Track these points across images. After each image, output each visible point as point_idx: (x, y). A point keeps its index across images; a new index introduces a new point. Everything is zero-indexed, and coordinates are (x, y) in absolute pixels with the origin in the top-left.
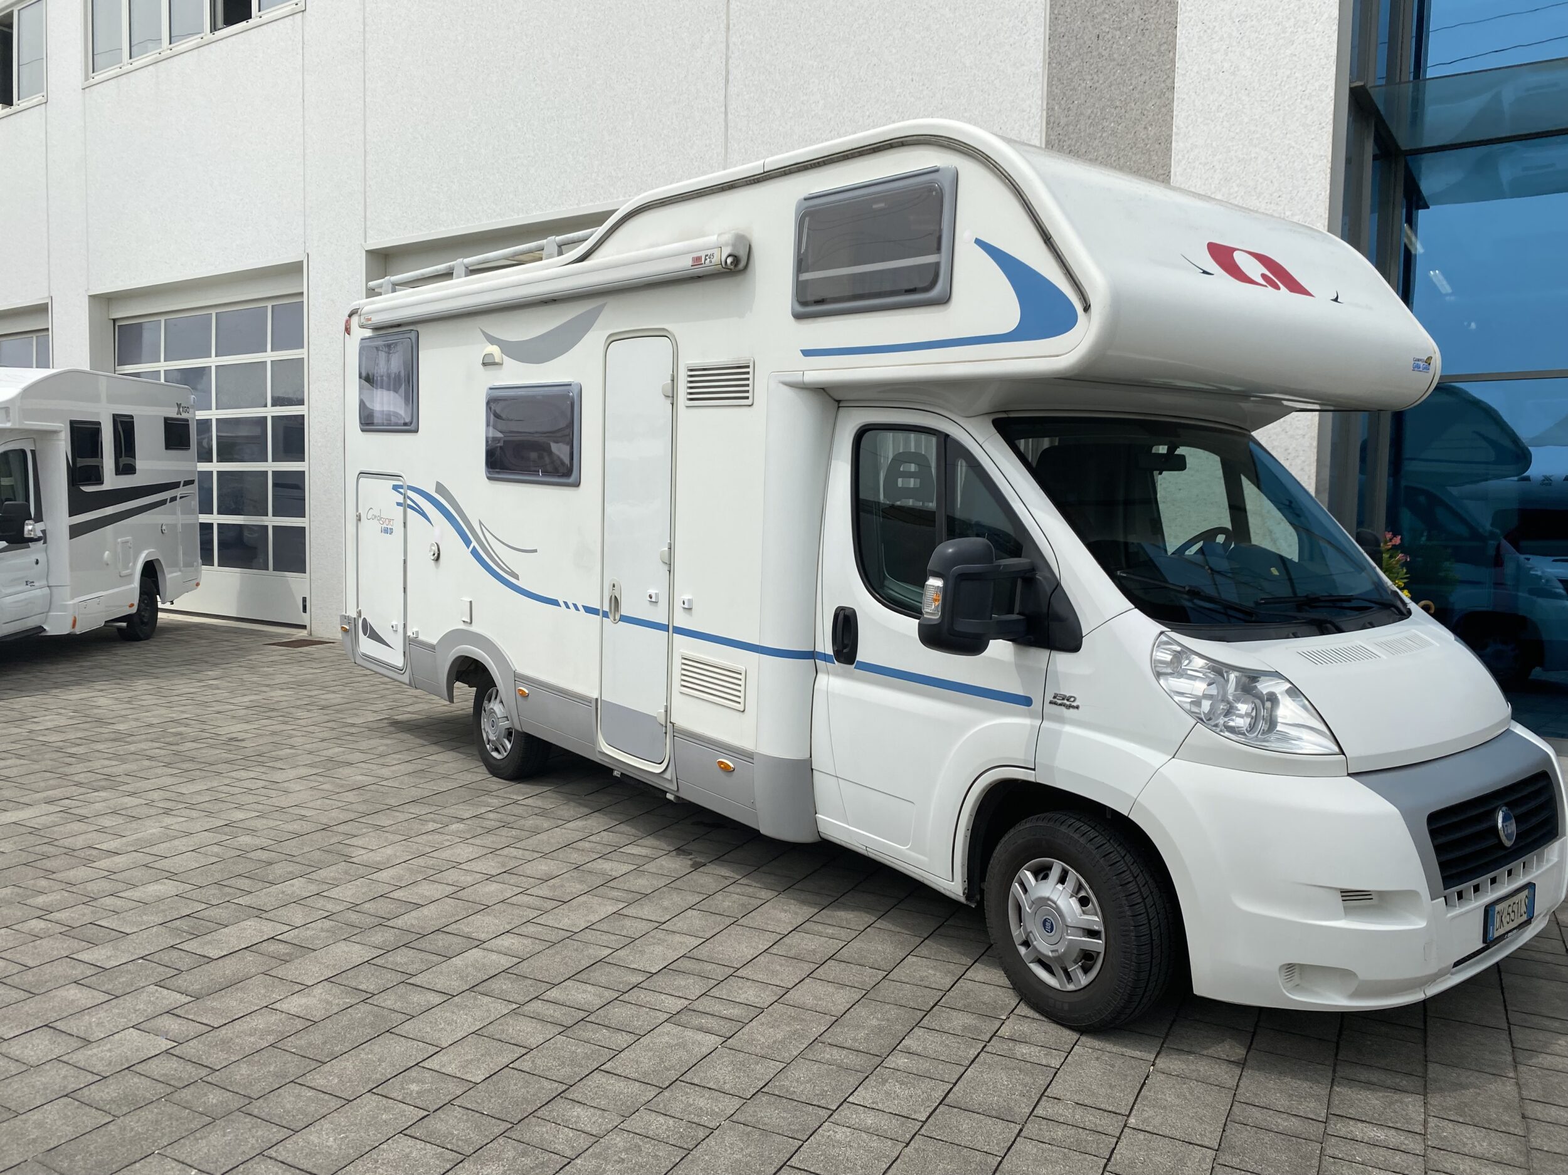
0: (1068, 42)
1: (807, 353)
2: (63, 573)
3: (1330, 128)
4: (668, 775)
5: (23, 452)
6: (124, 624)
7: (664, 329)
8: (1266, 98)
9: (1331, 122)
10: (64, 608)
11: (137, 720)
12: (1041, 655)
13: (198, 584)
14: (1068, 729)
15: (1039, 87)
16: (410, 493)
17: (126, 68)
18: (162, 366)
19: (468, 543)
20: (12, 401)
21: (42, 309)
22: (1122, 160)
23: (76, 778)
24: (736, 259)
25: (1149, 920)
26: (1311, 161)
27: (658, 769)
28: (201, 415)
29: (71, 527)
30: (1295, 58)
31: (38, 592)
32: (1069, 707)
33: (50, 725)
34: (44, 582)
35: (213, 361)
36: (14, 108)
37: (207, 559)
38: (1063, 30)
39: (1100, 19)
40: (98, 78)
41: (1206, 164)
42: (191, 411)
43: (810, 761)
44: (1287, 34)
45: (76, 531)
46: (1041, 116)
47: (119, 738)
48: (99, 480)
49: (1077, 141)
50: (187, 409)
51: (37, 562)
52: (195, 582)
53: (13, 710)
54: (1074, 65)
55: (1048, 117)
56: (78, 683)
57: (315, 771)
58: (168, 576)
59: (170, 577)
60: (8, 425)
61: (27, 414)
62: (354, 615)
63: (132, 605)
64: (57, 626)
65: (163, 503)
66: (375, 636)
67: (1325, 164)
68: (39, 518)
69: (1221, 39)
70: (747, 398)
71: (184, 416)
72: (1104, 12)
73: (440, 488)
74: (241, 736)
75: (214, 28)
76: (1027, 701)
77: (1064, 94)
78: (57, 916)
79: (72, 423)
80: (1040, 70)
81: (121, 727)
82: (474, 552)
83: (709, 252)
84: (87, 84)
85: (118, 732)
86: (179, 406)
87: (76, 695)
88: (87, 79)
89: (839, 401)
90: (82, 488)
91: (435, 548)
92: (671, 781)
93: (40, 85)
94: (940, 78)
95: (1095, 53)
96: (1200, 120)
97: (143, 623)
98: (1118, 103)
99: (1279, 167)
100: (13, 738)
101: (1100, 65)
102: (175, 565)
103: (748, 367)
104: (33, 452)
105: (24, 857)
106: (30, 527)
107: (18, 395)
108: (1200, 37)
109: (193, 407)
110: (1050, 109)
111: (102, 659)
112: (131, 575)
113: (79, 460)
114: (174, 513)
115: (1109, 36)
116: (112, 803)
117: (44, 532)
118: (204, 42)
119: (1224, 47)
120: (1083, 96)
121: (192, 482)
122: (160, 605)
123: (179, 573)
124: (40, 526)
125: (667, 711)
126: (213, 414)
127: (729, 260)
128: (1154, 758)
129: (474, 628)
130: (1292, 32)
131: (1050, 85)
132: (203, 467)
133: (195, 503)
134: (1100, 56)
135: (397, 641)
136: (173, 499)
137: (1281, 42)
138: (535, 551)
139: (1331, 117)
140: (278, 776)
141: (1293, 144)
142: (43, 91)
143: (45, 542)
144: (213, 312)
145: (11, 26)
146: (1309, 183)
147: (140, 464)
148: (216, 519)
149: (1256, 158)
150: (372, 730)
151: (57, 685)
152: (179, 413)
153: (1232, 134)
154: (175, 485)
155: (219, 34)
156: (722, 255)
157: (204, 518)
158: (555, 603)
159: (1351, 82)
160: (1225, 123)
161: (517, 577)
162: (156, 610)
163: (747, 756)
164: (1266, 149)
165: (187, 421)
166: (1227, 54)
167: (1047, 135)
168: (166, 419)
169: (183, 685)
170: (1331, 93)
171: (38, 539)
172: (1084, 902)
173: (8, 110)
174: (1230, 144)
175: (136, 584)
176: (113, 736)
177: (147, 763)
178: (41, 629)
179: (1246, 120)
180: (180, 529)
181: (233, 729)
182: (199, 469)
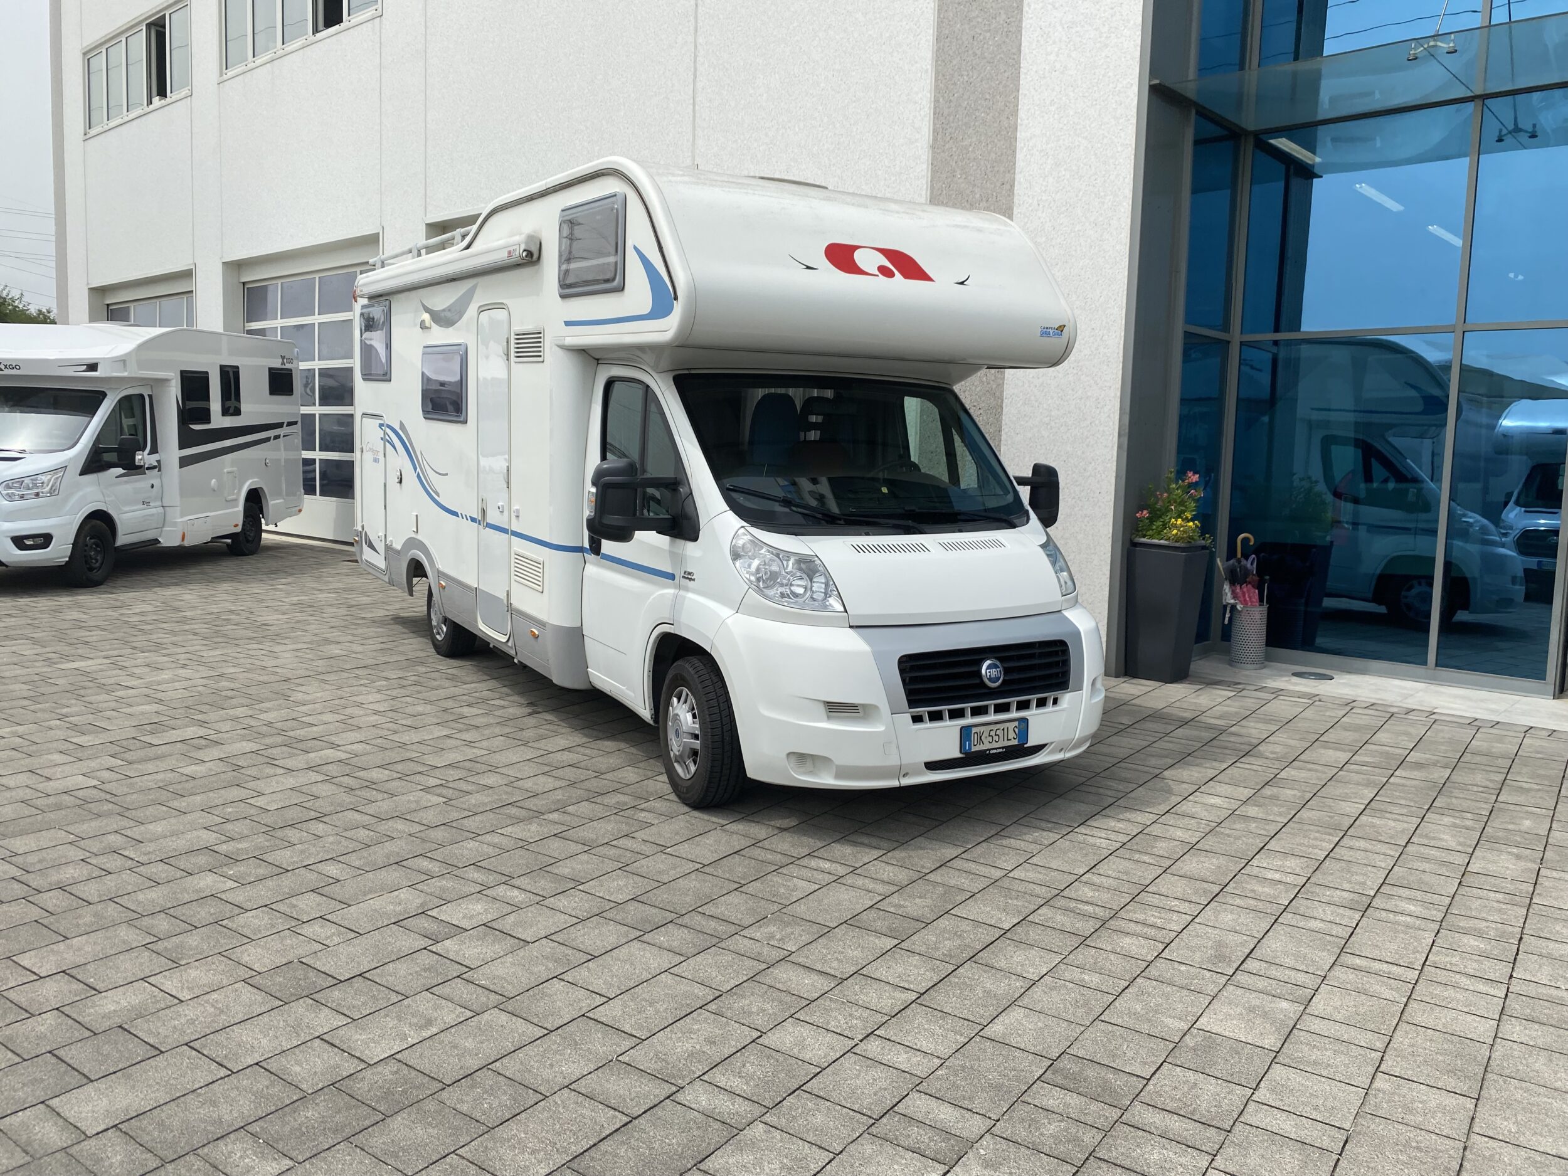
0: (950, 42)
1: (568, 324)
2: (173, 496)
3: (1134, 121)
4: (510, 644)
5: (142, 396)
6: (229, 541)
7: (502, 303)
8: (1087, 94)
9: (1135, 115)
10: (175, 524)
11: (203, 610)
12: (680, 542)
13: (300, 511)
14: (690, 595)
15: (929, 81)
16: (388, 431)
17: (252, 65)
18: (279, 323)
19: (415, 469)
20: (129, 354)
21: (187, 274)
22: (990, 146)
23: (134, 644)
24: (530, 254)
25: (722, 725)
26: (1119, 149)
27: (504, 639)
28: (304, 365)
29: (180, 458)
30: (1108, 60)
31: (154, 511)
32: (690, 579)
33: (137, 611)
34: (159, 503)
35: (316, 319)
36: (168, 100)
37: (310, 489)
38: (947, 32)
39: (974, 23)
40: (230, 73)
41: (1041, 151)
42: (295, 361)
43: (580, 629)
44: (1103, 39)
45: (184, 462)
46: (930, 107)
47: (183, 621)
48: (207, 420)
49: (956, 129)
50: (290, 361)
51: (152, 486)
52: (298, 508)
53: (117, 600)
54: (954, 62)
55: (935, 108)
56: (177, 584)
57: (309, 646)
58: (271, 503)
59: (272, 503)
60: (125, 374)
61: (141, 365)
62: (360, 529)
63: (236, 526)
64: (169, 539)
65: (268, 440)
66: (371, 546)
67: (1130, 151)
68: (154, 450)
69: (1054, 43)
70: (540, 356)
71: (288, 366)
72: (978, 16)
73: (402, 426)
74: (271, 622)
75: (316, 30)
76: (671, 577)
77: (947, 88)
78: (71, 719)
79: (182, 372)
80: (929, 67)
81: (188, 614)
82: (419, 477)
83: (514, 247)
84: (222, 79)
85: (185, 617)
86: (283, 357)
87: (168, 593)
88: (221, 75)
89: (598, 360)
90: (192, 426)
91: (399, 474)
92: (511, 648)
93: (187, 82)
94: (854, 73)
95: (970, 52)
96: (1037, 113)
97: (248, 541)
98: (988, 97)
99: (1096, 154)
100: (104, 618)
101: (974, 62)
102: (278, 494)
103: (540, 333)
104: (150, 396)
105: (69, 688)
106: (140, 457)
107: (133, 350)
108: (1038, 41)
109: (297, 358)
110: (936, 101)
111: (208, 568)
112: (236, 500)
113: (187, 402)
114: (279, 450)
115: (982, 37)
116: (147, 660)
117: (158, 461)
118: (308, 42)
119: (1056, 49)
120: (961, 90)
121: (295, 423)
122: (264, 527)
123: (282, 501)
124: (155, 457)
125: (508, 594)
126: (317, 365)
127: (524, 254)
128: (725, 612)
129: (419, 537)
130: (1106, 37)
131: (936, 80)
132: (305, 410)
133: (298, 441)
134: (975, 54)
135: (380, 547)
136: (277, 437)
137: (1098, 45)
138: (446, 474)
139: (1135, 110)
140: (277, 648)
141: (1106, 134)
142: (188, 86)
143: (159, 470)
144: (317, 276)
145: (164, 27)
146: (1118, 167)
147: (244, 407)
148: (318, 455)
149: (1079, 146)
150: (377, 622)
151: (161, 585)
152: (283, 363)
153: (1061, 126)
154: (279, 425)
155: (319, 35)
156: (519, 251)
157: (307, 454)
158: (455, 514)
159: (1150, 81)
160: (1056, 116)
161: (438, 495)
162: (260, 531)
163: (542, 624)
164: (1086, 138)
165: (291, 370)
166: (1057, 56)
167: (934, 124)
168: (270, 369)
169: (256, 588)
170: (1135, 89)
171: (154, 467)
172: (694, 716)
173: (163, 102)
174: (1059, 133)
175: (240, 507)
176: (179, 619)
177: (191, 637)
178: (157, 541)
179: (1071, 113)
180: (283, 463)
181: (269, 618)
182: (302, 412)
